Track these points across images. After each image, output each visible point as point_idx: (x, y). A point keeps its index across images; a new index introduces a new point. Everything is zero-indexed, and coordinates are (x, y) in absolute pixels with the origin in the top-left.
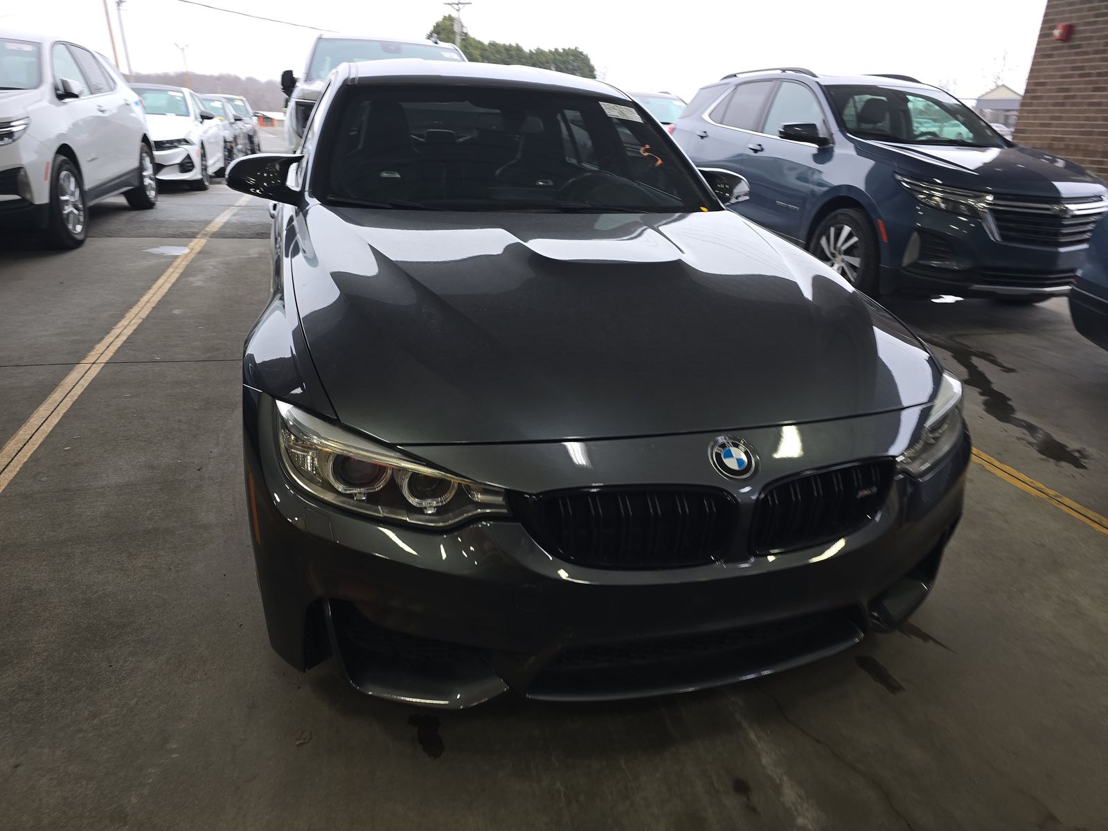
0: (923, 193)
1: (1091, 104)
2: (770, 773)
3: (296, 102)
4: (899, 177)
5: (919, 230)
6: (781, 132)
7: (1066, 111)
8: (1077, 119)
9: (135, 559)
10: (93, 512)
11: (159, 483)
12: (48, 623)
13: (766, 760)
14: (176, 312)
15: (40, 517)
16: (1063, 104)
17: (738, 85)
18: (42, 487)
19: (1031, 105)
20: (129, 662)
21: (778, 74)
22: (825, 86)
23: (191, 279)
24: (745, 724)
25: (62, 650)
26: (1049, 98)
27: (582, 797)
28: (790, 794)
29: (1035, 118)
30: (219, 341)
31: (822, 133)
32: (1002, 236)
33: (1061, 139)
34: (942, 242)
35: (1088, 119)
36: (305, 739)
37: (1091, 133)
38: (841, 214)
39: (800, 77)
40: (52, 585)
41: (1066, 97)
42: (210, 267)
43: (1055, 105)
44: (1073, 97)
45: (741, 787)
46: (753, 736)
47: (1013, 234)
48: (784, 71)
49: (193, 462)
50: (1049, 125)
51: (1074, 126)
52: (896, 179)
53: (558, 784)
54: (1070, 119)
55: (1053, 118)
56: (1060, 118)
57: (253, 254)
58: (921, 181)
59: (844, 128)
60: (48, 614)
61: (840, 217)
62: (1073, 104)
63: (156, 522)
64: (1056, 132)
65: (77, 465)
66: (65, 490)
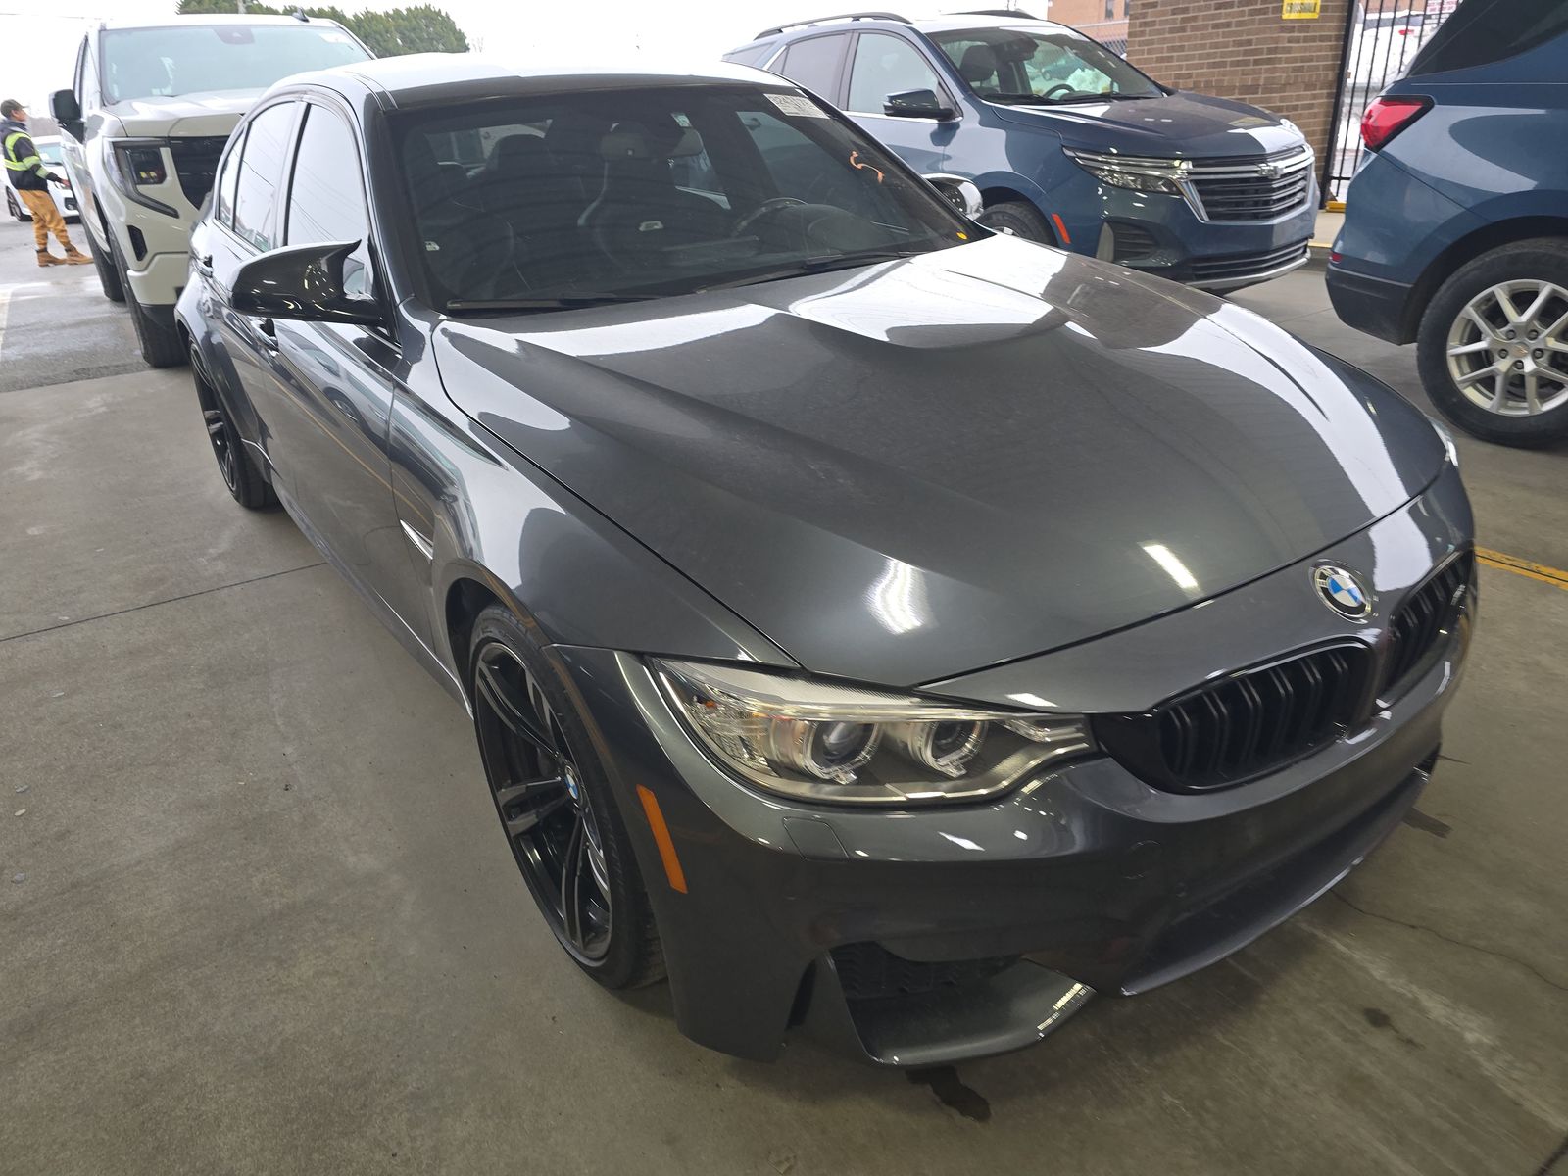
0: (1103, 170)
1: (1216, 26)
2: (1394, 987)
3: (113, 143)
4: (1070, 153)
5: (1110, 221)
6: (886, 107)
7: (1189, 38)
8: (1203, 47)
9: (294, 966)
10: (157, 909)
11: (235, 829)
12: (227, 1120)
13: (1378, 972)
14: (33, 531)
15: (64, 944)
16: (1183, 30)
17: (789, 45)
18: (26, 892)
19: (1142, 34)
20: (420, 1138)
21: (847, 25)
22: (930, 35)
23: (19, 470)
24: (1321, 934)
25: (289, 1159)
26: (1162, 23)
27: (1209, 1103)
28: (1436, 1007)
29: (1149, 52)
30: (152, 567)
31: (943, 102)
32: (1211, 215)
33: (1189, 76)
34: (1142, 233)
35: (1216, 46)
36: (787, 1159)
37: (1223, 64)
38: (995, 212)
39: (889, 26)
40: (181, 1054)
41: (1184, 20)
42: (37, 444)
43: (1172, 31)
44: (1195, 18)
45: (1378, 1019)
46: (1339, 946)
47: (1220, 209)
48: (857, 18)
49: (268, 780)
50: (1170, 59)
51: (1200, 57)
52: (1067, 156)
53: (1168, 1098)
54: (1195, 48)
55: (1172, 49)
56: (1181, 48)
57: (97, 407)
58: (1099, 153)
59: (971, 93)
60: (213, 1106)
61: (994, 216)
62: (1194, 28)
63: (282, 895)
64: (1180, 67)
65: (61, 836)
66: (74, 886)
